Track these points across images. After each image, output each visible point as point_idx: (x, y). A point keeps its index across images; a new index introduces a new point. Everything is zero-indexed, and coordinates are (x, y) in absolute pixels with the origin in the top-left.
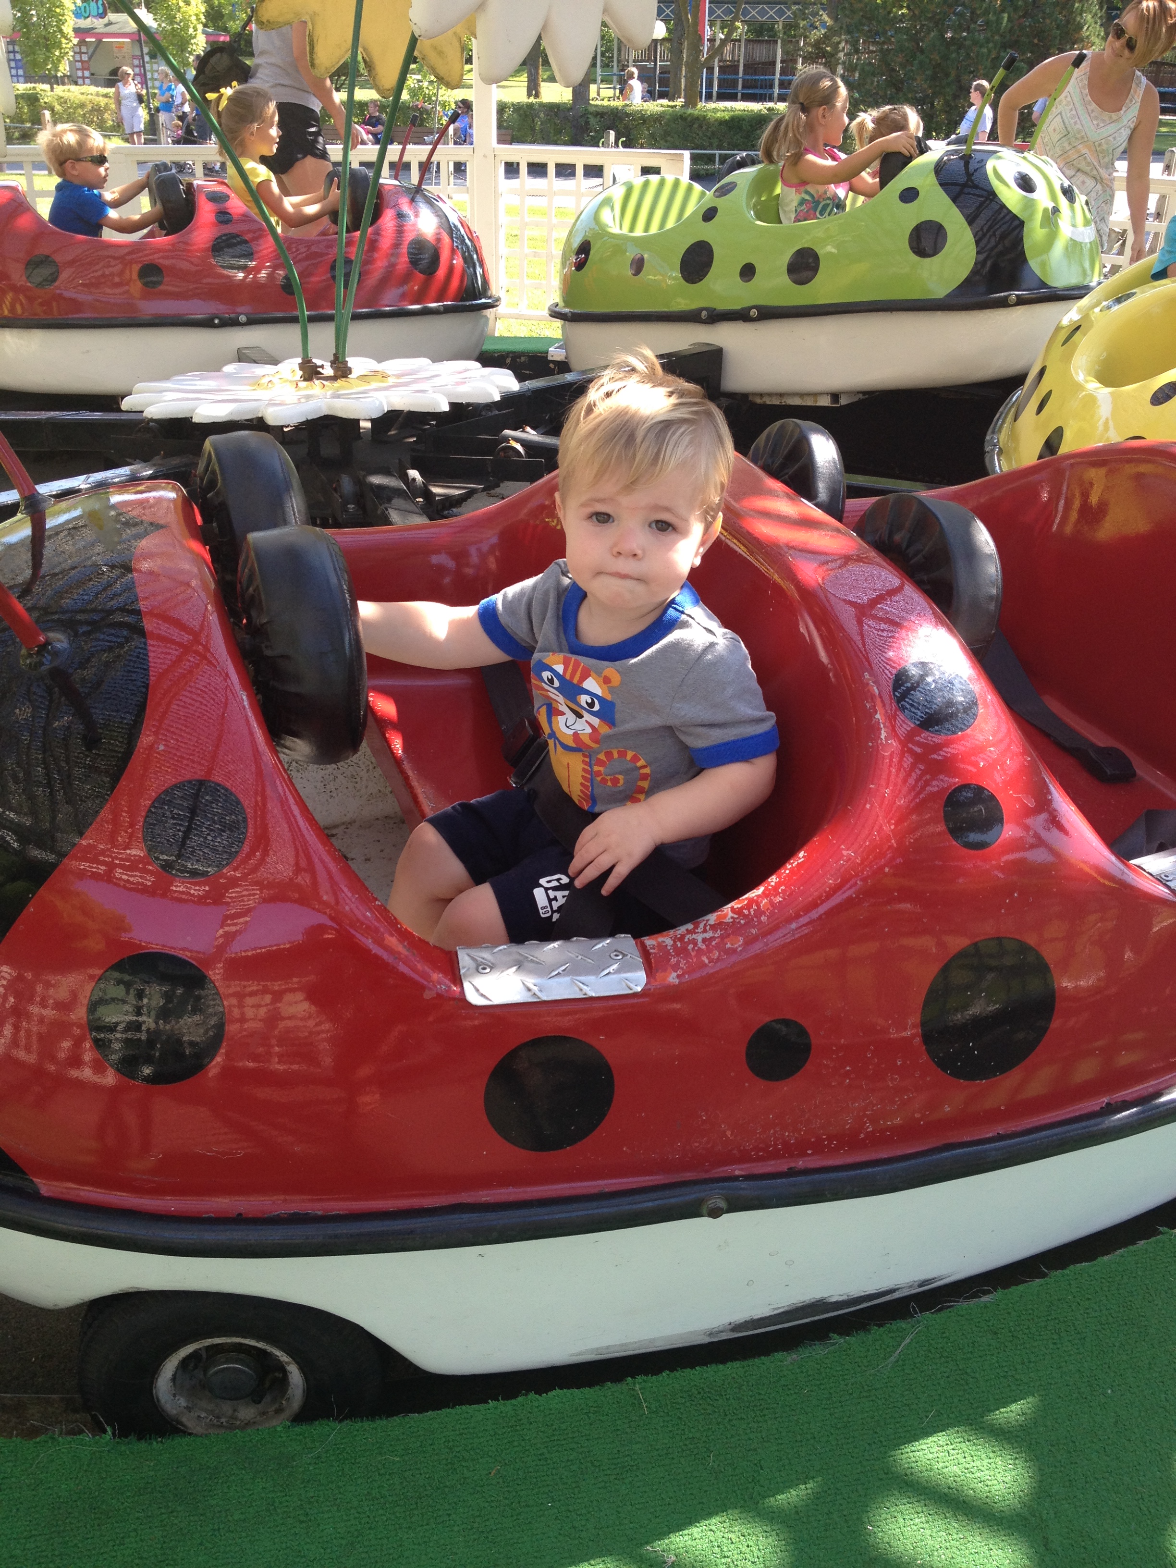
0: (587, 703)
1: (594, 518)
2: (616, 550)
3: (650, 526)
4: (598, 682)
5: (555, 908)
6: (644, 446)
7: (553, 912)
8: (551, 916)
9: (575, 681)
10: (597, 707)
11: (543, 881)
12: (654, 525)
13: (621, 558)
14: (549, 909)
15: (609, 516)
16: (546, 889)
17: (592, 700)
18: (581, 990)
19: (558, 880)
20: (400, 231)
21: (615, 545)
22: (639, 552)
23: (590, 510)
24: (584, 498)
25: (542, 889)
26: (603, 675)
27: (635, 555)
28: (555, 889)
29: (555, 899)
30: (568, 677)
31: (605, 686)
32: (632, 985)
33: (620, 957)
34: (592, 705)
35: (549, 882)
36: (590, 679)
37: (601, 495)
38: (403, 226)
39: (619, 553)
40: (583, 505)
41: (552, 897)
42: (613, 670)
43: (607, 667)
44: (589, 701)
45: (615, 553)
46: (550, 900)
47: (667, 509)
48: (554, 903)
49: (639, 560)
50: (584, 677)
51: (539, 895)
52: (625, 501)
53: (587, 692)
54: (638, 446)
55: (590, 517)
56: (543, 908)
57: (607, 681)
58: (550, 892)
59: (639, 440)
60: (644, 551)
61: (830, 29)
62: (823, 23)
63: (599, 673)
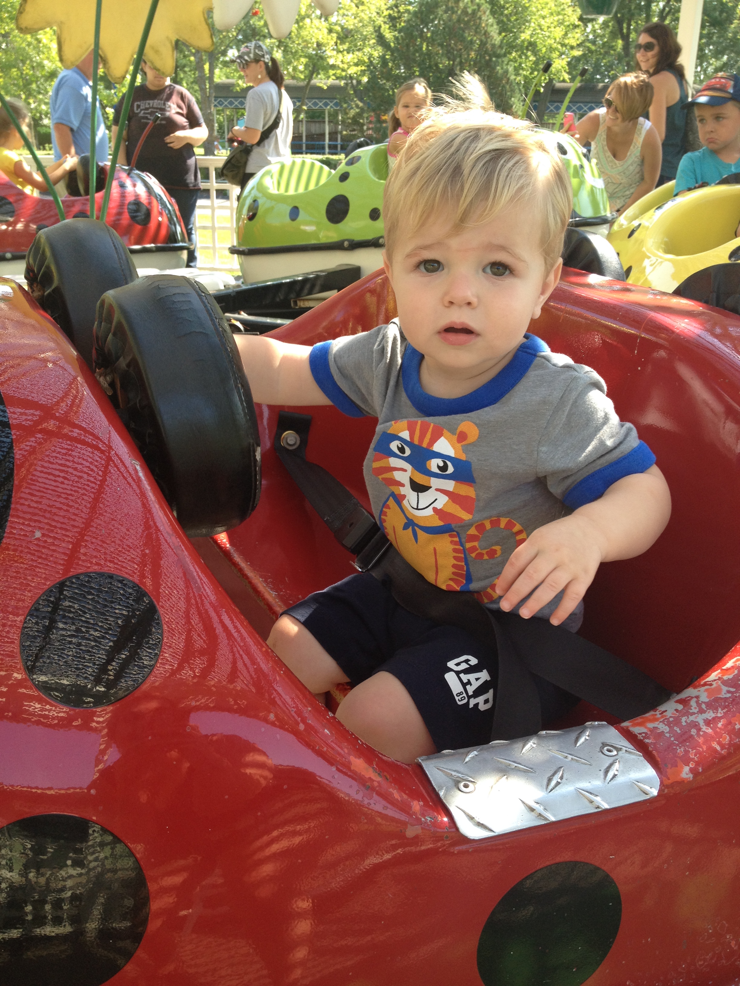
0: (439, 467)
1: (422, 268)
2: (447, 299)
3: (484, 270)
4: (450, 442)
5: (470, 693)
6: (471, 178)
7: (469, 697)
8: (468, 702)
9: (425, 445)
10: (451, 469)
11: (451, 664)
12: (488, 270)
13: (454, 309)
14: (465, 695)
15: (438, 262)
16: (458, 673)
17: (445, 462)
18: (591, 802)
19: (467, 661)
20: (123, 195)
21: (446, 294)
22: (474, 300)
23: (415, 260)
24: (409, 247)
25: (452, 673)
26: (458, 431)
27: (469, 304)
28: (466, 671)
29: (469, 683)
30: (416, 442)
31: (459, 445)
32: (647, 788)
33: (615, 753)
34: (444, 468)
35: (458, 664)
36: (442, 439)
37: (428, 241)
38: (125, 193)
39: (451, 303)
40: (409, 256)
41: (465, 681)
42: (470, 423)
43: (462, 421)
44: (441, 464)
45: (447, 304)
46: (464, 685)
47: (502, 248)
48: (468, 687)
49: (474, 308)
50: (434, 440)
51: (450, 678)
52: (454, 243)
53: (438, 455)
54: (465, 178)
55: (418, 266)
56: (459, 694)
57: (462, 437)
58: (462, 675)
59: (466, 172)
60: (478, 297)
61: (362, 109)
62: (357, 106)
63: (452, 431)
